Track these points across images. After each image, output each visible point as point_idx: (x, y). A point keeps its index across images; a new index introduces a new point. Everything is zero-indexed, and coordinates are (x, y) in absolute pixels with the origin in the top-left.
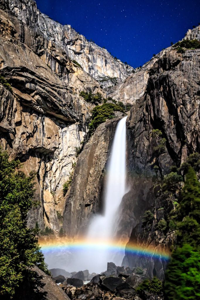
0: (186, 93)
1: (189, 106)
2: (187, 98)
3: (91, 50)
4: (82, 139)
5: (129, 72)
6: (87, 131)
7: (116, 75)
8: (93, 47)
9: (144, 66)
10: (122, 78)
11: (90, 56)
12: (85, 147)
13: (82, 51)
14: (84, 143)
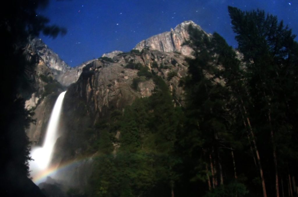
0: (102, 84)
1: (103, 92)
2: (102, 87)
3: (49, 54)
4: (37, 102)
5: (68, 69)
6: (40, 97)
7: (60, 69)
8: (51, 52)
9: (77, 67)
10: (63, 71)
11: (48, 57)
12: (38, 107)
13: (44, 54)
14: (37, 105)
